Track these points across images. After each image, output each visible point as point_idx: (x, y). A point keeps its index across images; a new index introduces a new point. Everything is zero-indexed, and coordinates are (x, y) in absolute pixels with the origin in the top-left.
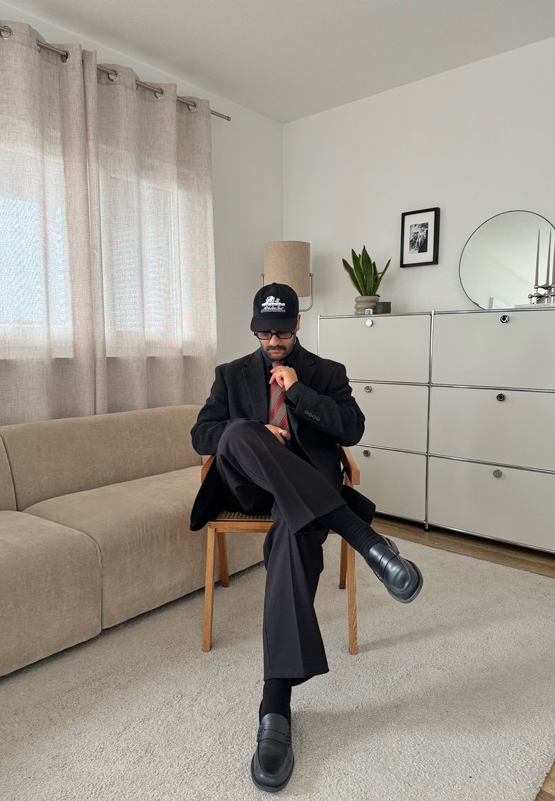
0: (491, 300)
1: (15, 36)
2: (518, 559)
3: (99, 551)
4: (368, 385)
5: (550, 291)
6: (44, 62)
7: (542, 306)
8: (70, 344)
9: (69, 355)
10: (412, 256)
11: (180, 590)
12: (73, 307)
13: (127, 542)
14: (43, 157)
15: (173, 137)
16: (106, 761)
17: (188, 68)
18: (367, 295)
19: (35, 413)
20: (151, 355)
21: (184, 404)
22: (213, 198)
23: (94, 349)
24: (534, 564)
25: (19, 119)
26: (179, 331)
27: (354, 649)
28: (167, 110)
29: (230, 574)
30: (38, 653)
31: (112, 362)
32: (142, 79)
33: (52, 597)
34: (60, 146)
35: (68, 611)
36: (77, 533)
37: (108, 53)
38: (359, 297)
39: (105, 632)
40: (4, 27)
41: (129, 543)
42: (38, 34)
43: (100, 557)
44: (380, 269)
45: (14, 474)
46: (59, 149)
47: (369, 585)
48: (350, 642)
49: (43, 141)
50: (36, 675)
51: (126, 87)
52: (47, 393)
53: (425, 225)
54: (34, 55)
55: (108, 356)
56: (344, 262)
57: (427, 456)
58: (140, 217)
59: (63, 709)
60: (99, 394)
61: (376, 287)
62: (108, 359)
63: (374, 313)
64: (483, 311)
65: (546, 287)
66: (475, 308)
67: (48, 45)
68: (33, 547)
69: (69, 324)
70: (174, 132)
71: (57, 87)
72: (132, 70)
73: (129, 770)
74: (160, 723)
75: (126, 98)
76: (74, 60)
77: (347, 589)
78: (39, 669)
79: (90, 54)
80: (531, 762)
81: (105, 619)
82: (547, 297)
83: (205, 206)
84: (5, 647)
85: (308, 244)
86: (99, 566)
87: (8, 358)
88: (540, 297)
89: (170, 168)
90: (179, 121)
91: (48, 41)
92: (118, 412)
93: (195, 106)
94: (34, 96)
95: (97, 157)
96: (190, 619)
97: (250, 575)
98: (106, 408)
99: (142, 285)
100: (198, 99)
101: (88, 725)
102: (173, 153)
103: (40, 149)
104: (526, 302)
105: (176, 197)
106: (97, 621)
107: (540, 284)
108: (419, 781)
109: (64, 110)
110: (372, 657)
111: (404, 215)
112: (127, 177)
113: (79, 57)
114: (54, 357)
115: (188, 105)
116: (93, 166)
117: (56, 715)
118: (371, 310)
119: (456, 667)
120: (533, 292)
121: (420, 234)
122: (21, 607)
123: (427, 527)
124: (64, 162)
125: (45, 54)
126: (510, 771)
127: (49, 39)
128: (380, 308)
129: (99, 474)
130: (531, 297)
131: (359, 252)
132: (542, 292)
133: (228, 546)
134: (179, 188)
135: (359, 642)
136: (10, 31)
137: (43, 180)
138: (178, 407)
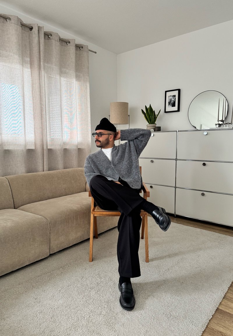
0: (201, 125)
1: (12, 21)
2: (211, 228)
3: (49, 224)
4: (152, 160)
5: (223, 122)
6: (23, 31)
7: (221, 128)
8: (34, 143)
9: (33, 147)
10: (169, 108)
11: (79, 239)
12: (35, 129)
13: (59, 220)
14: (23, 69)
15: (74, 60)
16: (55, 300)
17: (80, 33)
18: (151, 124)
19: (20, 171)
20: (65, 148)
21: (78, 167)
22: (90, 85)
23: (43, 145)
24: (217, 229)
25: (13, 54)
26: (76, 138)
27: (147, 260)
28: (71, 49)
29: (98, 234)
30: (26, 262)
31: (50, 151)
32: (61, 37)
33: (31, 241)
34: (29, 64)
35: (37, 246)
36: (40, 217)
37: (48, 27)
38: (148, 125)
39: (51, 255)
40: (8, 17)
41: (60, 221)
42: (21, 20)
43: (49, 226)
44: (156, 113)
45: (13, 195)
46: (29, 66)
47: (152, 237)
48: (146, 258)
49: (23, 63)
50: (25, 271)
51: (55, 41)
52: (25, 163)
53: (174, 96)
54: (19, 28)
55: (48, 148)
56: (142, 110)
57: (175, 188)
58: (61, 93)
59: (37, 282)
60: (45, 163)
61: (155, 120)
62: (49, 149)
63: (154, 131)
64: (198, 130)
65: (222, 121)
66: (194, 129)
67: (24, 24)
68: (24, 222)
69: (33, 135)
70: (74, 58)
71: (28, 41)
72: (58, 34)
73: (64, 303)
74: (74, 287)
75: (55, 45)
76: (35, 30)
77: (144, 239)
78: (27, 269)
79: (41, 27)
80: (214, 299)
81: (51, 250)
82: (223, 125)
83: (86, 88)
84: (14, 260)
85: (127, 103)
86: (49, 229)
87: (9, 149)
88: (220, 125)
89: (72, 72)
90: (76, 54)
91: (24, 23)
92: (52, 170)
93: (82, 48)
94: (20, 45)
95: (44, 69)
96: (83, 250)
97: (106, 234)
98: (48, 169)
99: (61, 120)
100: (83, 45)
101: (47, 288)
102: (74, 67)
103: (22, 66)
104: (214, 127)
105: (75, 84)
106: (48, 251)
107: (219, 120)
108: (173, 305)
109: (31, 50)
110: (155, 263)
111: (166, 92)
112: (56, 76)
113: (37, 29)
114: (27, 148)
115: (80, 47)
116: (43, 72)
117: (35, 285)
118: (153, 130)
119: (187, 267)
120: (217, 123)
121: (173, 99)
122: (20, 244)
123: (175, 216)
124: (31, 71)
125: (24, 28)
126: (206, 302)
127: (25, 22)
128: (156, 129)
129: (46, 195)
130: (216, 125)
131: (148, 107)
132: (221, 123)
133: (98, 223)
134: (76, 80)
135: (149, 258)
136: (10, 19)
137: (23, 78)
138: (76, 168)
